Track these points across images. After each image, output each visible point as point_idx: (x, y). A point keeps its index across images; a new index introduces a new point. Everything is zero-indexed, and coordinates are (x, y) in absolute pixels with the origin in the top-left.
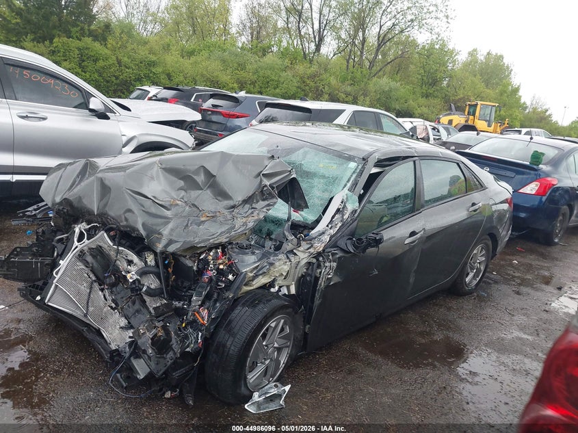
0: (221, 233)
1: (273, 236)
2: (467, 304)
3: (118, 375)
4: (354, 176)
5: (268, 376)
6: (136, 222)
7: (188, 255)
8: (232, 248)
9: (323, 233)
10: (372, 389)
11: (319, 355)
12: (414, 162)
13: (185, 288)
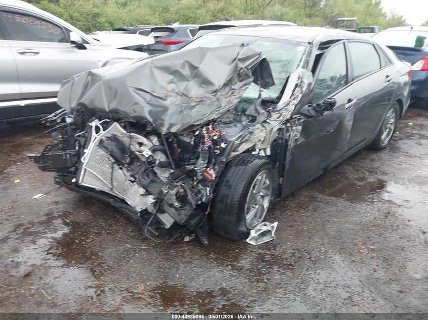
0: (211, 113)
1: (247, 113)
2: (385, 155)
3: (150, 228)
4: (305, 56)
5: (257, 218)
6: (143, 111)
7: (185, 133)
8: (219, 124)
9: (288, 104)
10: (335, 220)
11: (287, 201)
12: (344, 43)
13: (186, 159)
